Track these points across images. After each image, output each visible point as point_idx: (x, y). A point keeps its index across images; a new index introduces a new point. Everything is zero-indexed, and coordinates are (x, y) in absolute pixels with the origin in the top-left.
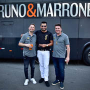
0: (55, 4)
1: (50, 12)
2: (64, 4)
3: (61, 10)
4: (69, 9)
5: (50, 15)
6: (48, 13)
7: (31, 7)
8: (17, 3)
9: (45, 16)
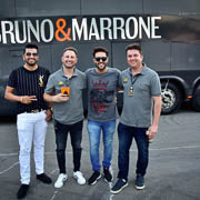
0: (102, 20)
1: (93, 32)
2: (115, 19)
3: (112, 28)
4: (124, 28)
5: (94, 37)
6: (91, 34)
7: (61, 24)
8: (38, 18)
9: (86, 38)
